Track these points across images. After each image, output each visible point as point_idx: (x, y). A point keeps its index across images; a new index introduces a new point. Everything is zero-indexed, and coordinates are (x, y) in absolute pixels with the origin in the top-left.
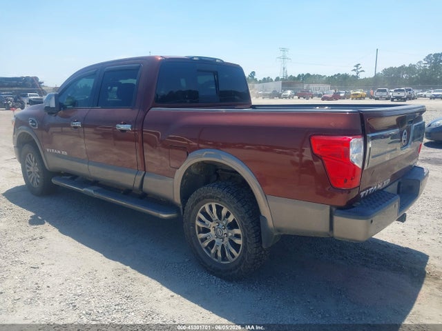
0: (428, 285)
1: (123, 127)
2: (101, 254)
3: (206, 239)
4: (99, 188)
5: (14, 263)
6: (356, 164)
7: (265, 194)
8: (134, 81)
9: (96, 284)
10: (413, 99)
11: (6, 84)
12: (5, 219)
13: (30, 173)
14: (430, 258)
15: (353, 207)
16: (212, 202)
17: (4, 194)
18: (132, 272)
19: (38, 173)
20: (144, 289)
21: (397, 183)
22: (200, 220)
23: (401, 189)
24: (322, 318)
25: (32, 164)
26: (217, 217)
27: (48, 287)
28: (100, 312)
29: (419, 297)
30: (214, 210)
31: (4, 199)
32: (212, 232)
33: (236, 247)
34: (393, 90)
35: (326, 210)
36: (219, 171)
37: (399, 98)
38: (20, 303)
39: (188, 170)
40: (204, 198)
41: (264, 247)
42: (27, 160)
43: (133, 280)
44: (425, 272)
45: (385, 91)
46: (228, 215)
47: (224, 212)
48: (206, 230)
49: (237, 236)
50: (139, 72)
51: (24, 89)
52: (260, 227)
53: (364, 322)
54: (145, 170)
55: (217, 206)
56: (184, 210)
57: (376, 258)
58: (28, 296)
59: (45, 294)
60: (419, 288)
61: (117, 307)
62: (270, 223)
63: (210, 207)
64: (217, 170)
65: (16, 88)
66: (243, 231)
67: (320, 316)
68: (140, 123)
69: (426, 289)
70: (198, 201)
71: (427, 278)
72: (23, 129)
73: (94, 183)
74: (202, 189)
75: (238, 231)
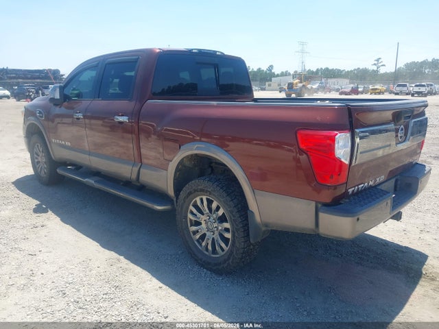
0: (423, 286)
1: (121, 119)
2: (97, 244)
3: (198, 231)
4: (100, 179)
5: (13, 249)
6: (343, 160)
7: (253, 189)
8: (132, 74)
9: (88, 273)
10: (435, 94)
11: (29, 76)
12: (12, 207)
13: (38, 162)
14: (429, 259)
15: (341, 204)
16: (202, 195)
17: (13, 183)
18: (124, 262)
19: (45, 163)
20: (133, 280)
21: (393, 181)
22: (192, 213)
23: (398, 186)
24: (308, 315)
25: (41, 154)
26: (207, 211)
27: (42, 274)
28: (88, 300)
29: (412, 299)
30: (205, 203)
31: (13, 187)
32: (204, 225)
33: (226, 241)
34: (414, 85)
35: (312, 206)
36: (213, 165)
37: (420, 94)
38: (13, 289)
39: (181, 163)
40: (195, 191)
41: (252, 241)
42: (35, 150)
43: (125, 270)
44: (422, 273)
45: (405, 86)
46: (218, 208)
47: (214, 205)
48: (198, 223)
49: (227, 230)
50: (138, 64)
51: (46, 81)
52: (248, 221)
53: (350, 320)
54: (141, 162)
55: (208, 200)
56: (177, 202)
57: (372, 256)
58: (22, 282)
59: (38, 280)
60: (413, 289)
61: (104, 296)
62: (258, 218)
63: (202, 200)
64: (211, 163)
65: (38, 81)
66: (232, 225)
67: (305, 313)
68: (136, 115)
69: (419, 291)
70: (190, 193)
71: (423, 279)
72: (32, 120)
73: (96, 174)
74: (193, 182)
75: (227, 225)
